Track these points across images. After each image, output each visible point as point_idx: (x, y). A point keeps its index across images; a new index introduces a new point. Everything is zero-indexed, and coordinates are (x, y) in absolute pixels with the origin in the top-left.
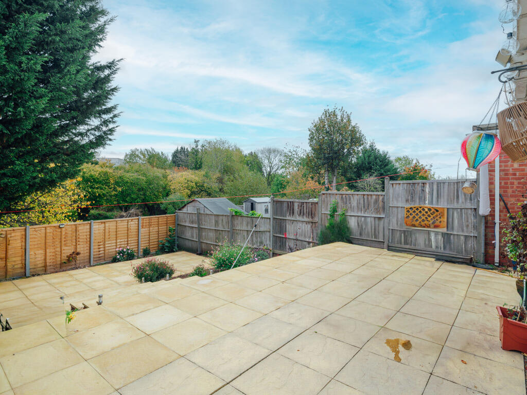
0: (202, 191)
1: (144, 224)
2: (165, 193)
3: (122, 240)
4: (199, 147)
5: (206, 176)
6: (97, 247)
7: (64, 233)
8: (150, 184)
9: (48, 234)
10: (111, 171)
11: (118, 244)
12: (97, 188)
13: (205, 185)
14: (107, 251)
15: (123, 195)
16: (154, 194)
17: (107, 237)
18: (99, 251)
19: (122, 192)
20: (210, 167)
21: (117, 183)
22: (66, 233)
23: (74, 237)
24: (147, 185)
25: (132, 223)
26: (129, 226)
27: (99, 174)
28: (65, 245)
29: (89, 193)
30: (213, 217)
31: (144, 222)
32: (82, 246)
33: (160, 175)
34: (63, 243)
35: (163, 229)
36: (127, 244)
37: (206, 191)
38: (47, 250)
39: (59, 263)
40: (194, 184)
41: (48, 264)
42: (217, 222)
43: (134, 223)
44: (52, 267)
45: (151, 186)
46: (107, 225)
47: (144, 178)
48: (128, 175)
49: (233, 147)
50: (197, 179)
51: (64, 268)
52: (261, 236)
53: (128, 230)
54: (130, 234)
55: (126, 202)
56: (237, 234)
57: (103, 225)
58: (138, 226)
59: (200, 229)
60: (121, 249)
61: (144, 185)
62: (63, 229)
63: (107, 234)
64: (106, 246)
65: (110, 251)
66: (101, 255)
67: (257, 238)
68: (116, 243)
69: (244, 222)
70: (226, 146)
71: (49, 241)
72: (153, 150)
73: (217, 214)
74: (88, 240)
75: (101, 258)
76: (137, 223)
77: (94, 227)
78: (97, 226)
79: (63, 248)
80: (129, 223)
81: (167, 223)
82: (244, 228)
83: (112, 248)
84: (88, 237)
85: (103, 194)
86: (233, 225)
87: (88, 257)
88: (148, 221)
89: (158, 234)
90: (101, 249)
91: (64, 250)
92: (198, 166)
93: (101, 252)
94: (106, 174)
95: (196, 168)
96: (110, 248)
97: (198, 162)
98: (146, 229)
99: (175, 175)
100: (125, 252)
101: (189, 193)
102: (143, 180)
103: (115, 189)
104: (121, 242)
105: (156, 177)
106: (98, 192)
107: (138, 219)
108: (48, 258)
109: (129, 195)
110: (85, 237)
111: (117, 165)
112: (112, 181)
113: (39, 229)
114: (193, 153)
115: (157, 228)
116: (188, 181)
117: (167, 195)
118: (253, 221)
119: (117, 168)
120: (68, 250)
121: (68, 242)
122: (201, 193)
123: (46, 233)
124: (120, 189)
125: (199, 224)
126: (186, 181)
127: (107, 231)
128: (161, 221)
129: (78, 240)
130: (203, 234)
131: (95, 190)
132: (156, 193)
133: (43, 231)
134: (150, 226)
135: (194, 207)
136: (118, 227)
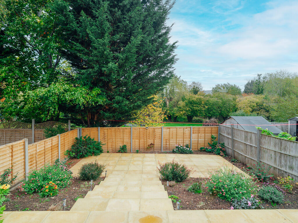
0: (262, 108)
1: (195, 131)
2: (234, 110)
3: (180, 140)
4: (262, 79)
5: (266, 98)
6: (165, 142)
7: (148, 132)
8: (225, 104)
9: (141, 132)
10: (203, 97)
11: (177, 142)
12: (195, 107)
13: (264, 104)
14: (171, 145)
15: (209, 110)
16: (227, 111)
17: (171, 137)
18: (167, 144)
19: (208, 108)
20: (269, 92)
21: (206, 104)
22: (149, 132)
23: (153, 135)
24: (223, 105)
25: (186, 130)
26: (184, 132)
27: (197, 99)
28: (149, 138)
29: (191, 109)
30: (244, 133)
31: (195, 130)
32: (157, 140)
33: (231, 99)
34: (148, 137)
35: (208, 136)
36: (183, 142)
37: (264, 109)
38: (140, 140)
39: (146, 147)
40: (255, 104)
41: (141, 147)
42: (246, 137)
43: (188, 130)
44: (142, 149)
45: (225, 106)
46: (171, 129)
47: (220, 101)
48: (211, 99)
49: (293, 76)
50: (258, 100)
51: (148, 151)
52: (291, 160)
53: (184, 134)
54: (185, 136)
55: (210, 114)
56: (264, 151)
57: (169, 129)
58: (190, 132)
59: (233, 141)
60: (177, 145)
61: (221, 105)
62: (148, 130)
63: (171, 135)
64: (171, 142)
65: (173, 145)
66: (167, 147)
67: (286, 161)
68: (176, 141)
69: (272, 143)
70: (286, 76)
71: (142, 135)
72: (229, 84)
73: (247, 131)
74: (160, 137)
75: (167, 149)
76: (190, 130)
77: (164, 130)
78: (165, 130)
79: (148, 140)
80: (184, 130)
81: (211, 132)
82: (272, 148)
83: (173, 144)
84: (160, 135)
85: (198, 110)
86: (260, 143)
87: (160, 147)
88: (197, 130)
89: (205, 139)
90: (168, 144)
91: (148, 141)
92: (260, 92)
93: (167, 145)
94: (200, 99)
95: (258, 93)
96: (172, 143)
97: (260, 89)
98: (196, 135)
99: (241, 98)
100: (179, 148)
101: (251, 110)
102: (220, 102)
103: (204, 107)
104: (179, 141)
105: (229, 100)
106: (195, 108)
107: (191, 128)
108: (141, 144)
109: (211, 110)
110: (159, 135)
111: (207, 94)
112: (203, 103)
113: (137, 129)
114: (256, 83)
115: (204, 135)
116: (250, 102)
117: (236, 111)
118: (281, 143)
119: (207, 96)
120: (150, 141)
121: (150, 137)
122: (261, 110)
123: (140, 131)
124: (207, 107)
125: (233, 136)
126: (249, 102)
127: (171, 133)
128: (207, 131)
129: (155, 137)
130: (236, 144)
131: (194, 108)
132: (228, 110)
133: (139, 130)
134: (199, 132)
135: (231, 122)
136: (177, 131)
